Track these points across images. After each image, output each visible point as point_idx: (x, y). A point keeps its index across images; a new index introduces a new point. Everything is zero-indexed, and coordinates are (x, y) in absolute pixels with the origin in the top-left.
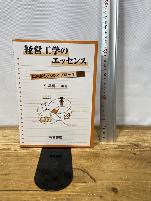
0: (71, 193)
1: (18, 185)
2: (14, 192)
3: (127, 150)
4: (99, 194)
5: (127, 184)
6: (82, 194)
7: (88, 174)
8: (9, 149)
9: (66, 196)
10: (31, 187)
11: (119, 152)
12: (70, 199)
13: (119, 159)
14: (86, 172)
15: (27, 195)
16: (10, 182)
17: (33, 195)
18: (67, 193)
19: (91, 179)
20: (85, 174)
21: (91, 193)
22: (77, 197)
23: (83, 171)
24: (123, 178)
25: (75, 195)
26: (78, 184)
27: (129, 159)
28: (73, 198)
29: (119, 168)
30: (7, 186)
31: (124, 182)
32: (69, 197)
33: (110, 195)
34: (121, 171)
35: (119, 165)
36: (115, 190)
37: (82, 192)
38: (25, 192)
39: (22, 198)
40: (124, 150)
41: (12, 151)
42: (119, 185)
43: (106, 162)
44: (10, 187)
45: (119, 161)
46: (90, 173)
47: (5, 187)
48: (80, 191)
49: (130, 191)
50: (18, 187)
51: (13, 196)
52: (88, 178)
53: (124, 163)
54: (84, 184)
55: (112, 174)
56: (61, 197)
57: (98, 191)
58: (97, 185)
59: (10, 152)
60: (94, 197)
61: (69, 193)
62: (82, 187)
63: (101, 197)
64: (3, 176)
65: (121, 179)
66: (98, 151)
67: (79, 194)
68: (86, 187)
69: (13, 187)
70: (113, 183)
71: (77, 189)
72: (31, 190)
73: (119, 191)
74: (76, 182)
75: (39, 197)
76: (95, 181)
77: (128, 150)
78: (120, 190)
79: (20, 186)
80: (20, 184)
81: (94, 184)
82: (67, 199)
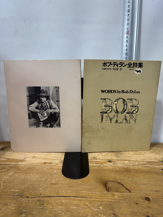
0: (112, 200)
1: (67, 192)
2: (66, 198)
3: (155, 166)
4: (135, 202)
5: (157, 195)
6: (121, 202)
7: (123, 186)
8: (50, 163)
9: (108, 202)
10: (78, 195)
11: (148, 168)
12: (112, 205)
13: (149, 174)
14: (121, 184)
15: (76, 200)
16: (60, 190)
17: (81, 200)
18: (108, 200)
19: (127, 190)
20: (121, 186)
21: (128, 201)
22: (117, 203)
23: (118, 183)
24: (154, 190)
25: (115, 202)
26: (116, 193)
27: (158, 174)
28: (114, 204)
29: (149, 181)
30: (58, 193)
31: (155, 193)
32: (111, 203)
33: (144, 203)
34: (151, 184)
35: (150, 179)
36: (148, 199)
37: (120, 200)
38: (74, 198)
39: (73, 202)
40: (153, 166)
41: (54, 165)
42: (151, 195)
43: (137, 176)
44: (61, 194)
45: (149, 176)
46: (125, 185)
47: (57, 194)
48: (118, 199)
49: (161, 200)
50: (68, 194)
51: (66, 201)
52: (123, 189)
53: (154, 177)
54: (121, 193)
55: (144, 186)
56: (104, 203)
57: (134, 199)
58: (132, 195)
59: (52, 166)
60: (131, 204)
61: (110, 200)
62: (120, 196)
63: (137, 204)
64: (53, 185)
65: (152, 190)
66: (129, 166)
67: (118, 201)
68: (123, 196)
69: (63, 194)
70: (145, 194)
71: (116, 197)
72: (79, 197)
73: (151, 200)
74: (114, 192)
75: (86, 202)
76: (130, 192)
77: (157, 166)
78: (153, 200)
79: (69, 193)
80: (69, 192)
81: (129, 194)
82: (109, 204)
